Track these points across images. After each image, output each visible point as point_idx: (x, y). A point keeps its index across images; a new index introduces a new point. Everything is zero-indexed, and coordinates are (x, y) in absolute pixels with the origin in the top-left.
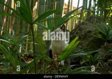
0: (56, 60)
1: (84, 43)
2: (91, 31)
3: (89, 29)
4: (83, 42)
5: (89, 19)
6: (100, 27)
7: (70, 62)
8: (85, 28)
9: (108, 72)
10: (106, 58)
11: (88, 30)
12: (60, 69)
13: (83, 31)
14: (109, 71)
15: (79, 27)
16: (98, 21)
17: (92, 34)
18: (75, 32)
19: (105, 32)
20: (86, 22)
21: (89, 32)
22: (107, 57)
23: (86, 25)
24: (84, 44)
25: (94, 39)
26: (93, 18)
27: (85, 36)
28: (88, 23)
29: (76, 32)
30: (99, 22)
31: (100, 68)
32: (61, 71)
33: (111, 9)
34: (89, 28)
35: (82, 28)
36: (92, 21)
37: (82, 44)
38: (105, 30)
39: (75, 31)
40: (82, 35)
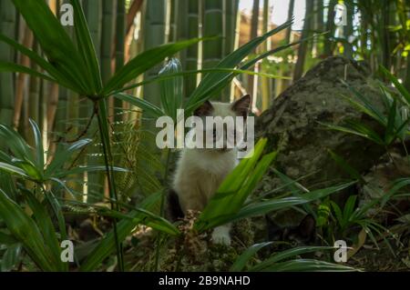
0: (191, 227)
1: (307, 159)
2: (330, 111)
3: (323, 106)
4: (304, 156)
5: (322, 67)
6: (366, 95)
7: (252, 233)
8: (308, 103)
9: (400, 260)
10: (393, 210)
11: (319, 109)
12: (215, 261)
13: (303, 115)
14: (405, 258)
15: (287, 101)
16: (356, 73)
17: (335, 123)
18: (271, 120)
19: (385, 113)
20: (312, 82)
21: (326, 116)
22: (393, 206)
23: (311, 92)
24: (307, 163)
25: (342, 141)
26: (336, 65)
27: (308, 133)
28: (319, 82)
29: (277, 119)
30: (361, 78)
31: (371, 247)
32: (219, 267)
33: (408, 28)
34: (324, 102)
35: (299, 105)
36: (332, 75)
37: (299, 161)
38: (383, 107)
39: (274, 117)
40: (298, 130)
